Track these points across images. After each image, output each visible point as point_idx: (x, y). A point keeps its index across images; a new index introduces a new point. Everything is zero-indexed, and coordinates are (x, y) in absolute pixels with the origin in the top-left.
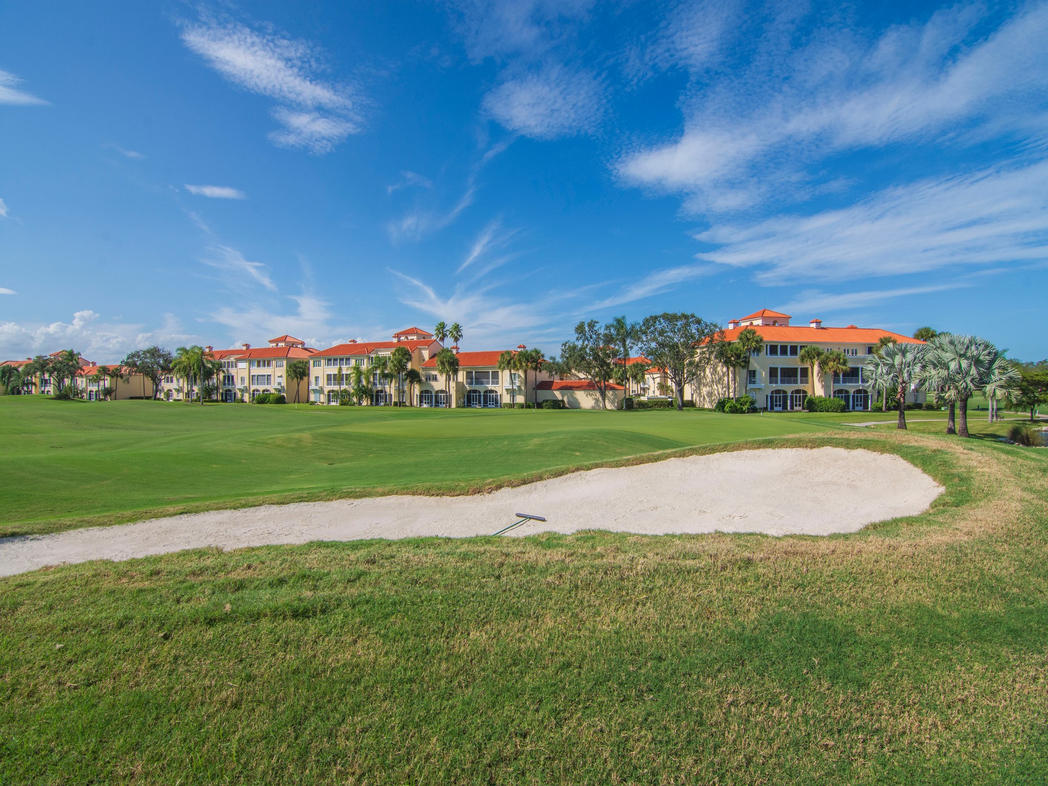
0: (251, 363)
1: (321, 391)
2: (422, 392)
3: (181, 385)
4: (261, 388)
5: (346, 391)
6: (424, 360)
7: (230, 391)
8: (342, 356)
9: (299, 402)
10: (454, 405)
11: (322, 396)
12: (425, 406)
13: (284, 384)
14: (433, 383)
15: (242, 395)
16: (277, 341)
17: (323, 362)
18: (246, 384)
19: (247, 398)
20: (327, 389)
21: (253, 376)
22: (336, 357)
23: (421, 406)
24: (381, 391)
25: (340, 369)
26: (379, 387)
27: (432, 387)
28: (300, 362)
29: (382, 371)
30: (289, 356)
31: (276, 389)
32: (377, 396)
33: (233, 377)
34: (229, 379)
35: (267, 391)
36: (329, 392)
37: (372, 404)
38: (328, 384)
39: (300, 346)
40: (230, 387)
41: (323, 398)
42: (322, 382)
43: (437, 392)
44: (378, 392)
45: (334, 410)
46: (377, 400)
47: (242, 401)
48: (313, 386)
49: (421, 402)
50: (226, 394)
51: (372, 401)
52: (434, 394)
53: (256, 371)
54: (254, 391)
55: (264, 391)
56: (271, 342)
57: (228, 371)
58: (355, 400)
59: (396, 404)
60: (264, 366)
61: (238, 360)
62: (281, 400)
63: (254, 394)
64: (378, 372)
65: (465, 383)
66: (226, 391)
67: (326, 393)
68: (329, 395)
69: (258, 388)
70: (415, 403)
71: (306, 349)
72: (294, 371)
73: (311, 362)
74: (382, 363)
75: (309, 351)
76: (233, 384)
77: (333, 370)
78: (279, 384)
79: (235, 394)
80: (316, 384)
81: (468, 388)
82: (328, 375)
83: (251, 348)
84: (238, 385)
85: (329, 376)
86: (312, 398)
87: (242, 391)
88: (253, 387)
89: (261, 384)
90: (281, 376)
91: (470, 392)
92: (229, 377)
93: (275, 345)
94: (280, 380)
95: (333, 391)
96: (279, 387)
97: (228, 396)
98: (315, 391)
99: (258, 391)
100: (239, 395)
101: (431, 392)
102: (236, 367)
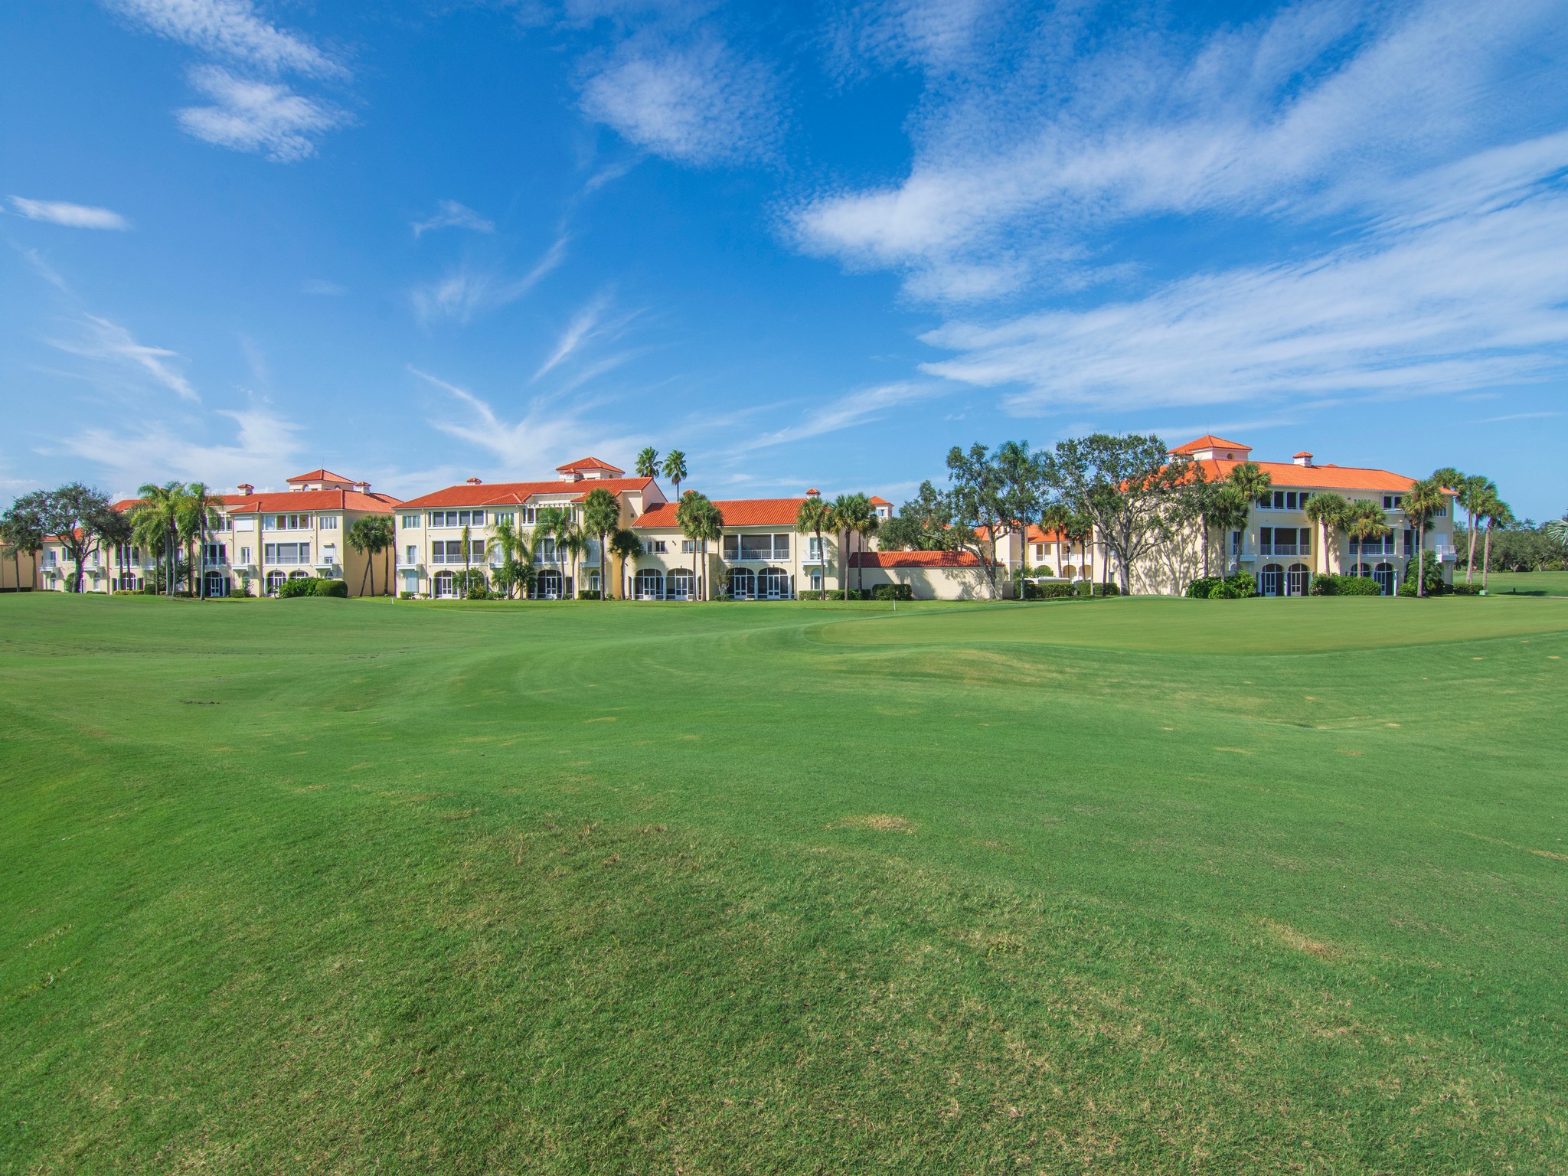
0: (263, 521)
1: (421, 573)
2: (639, 573)
3: (103, 563)
4: (287, 568)
5: (475, 573)
6: (633, 515)
7: (216, 574)
8: (465, 508)
9: (373, 595)
10: (708, 599)
11: (423, 583)
12: (646, 598)
13: (338, 557)
14: (662, 556)
15: (247, 583)
16: (305, 480)
17: (423, 518)
18: (254, 560)
19: (255, 587)
20: (433, 569)
21: (268, 545)
22: (451, 508)
23: (637, 598)
24: (551, 572)
25: (467, 532)
26: (546, 565)
27: (662, 563)
28: (375, 519)
29: (560, 536)
30: (347, 507)
31: (320, 570)
32: (541, 582)
33: (223, 548)
34: (216, 552)
35: (301, 573)
36: (438, 574)
37: (529, 597)
38: (435, 560)
39: (361, 489)
40: (217, 568)
41: (424, 586)
42: (423, 556)
43: (671, 572)
44: (542, 573)
45: (448, 605)
46: (541, 590)
47: (247, 594)
48: (403, 564)
49: (638, 591)
50: (207, 582)
51: (530, 591)
52: (664, 576)
53: (275, 535)
54: (270, 574)
55: (293, 574)
56: (292, 481)
57: (211, 536)
58: (496, 589)
59: (585, 596)
60: (294, 525)
61: (235, 515)
62: (339, 591)
63: (270, 581)
64: (553, 536)
65: (722, 555)
66: (208, 574)
67: (432, 576)
68: (437, 581)
69: (281, 569)
70: (627, 594)
71: (372, 495)
72: (366, 536)
73: (399, 519)
74: (558, 519)
75: (379, 499)
76: (224, 560)
77: (452, 533)
78: (328, 560)
79: (228, 580)
80: (410, 560)
81: (728, 564)
82: (435, 543)
83: (255, 492)
84: (235, 562)
85: (437, 546)
86: (402, 586)
87: (244, 574)
88: (268, 568)
89: (288, 560)
90: (333, 546)
91: (731, 571)
92: (213, 548)
93: (300, 487)
94: (330, 553)
95: (447, 573)
96: (329, 566)
97: (214, 585)
98: (408, 573)
99: (279, 573)
100: (238, 583)
101: (659, 573)
102: (229, 528)
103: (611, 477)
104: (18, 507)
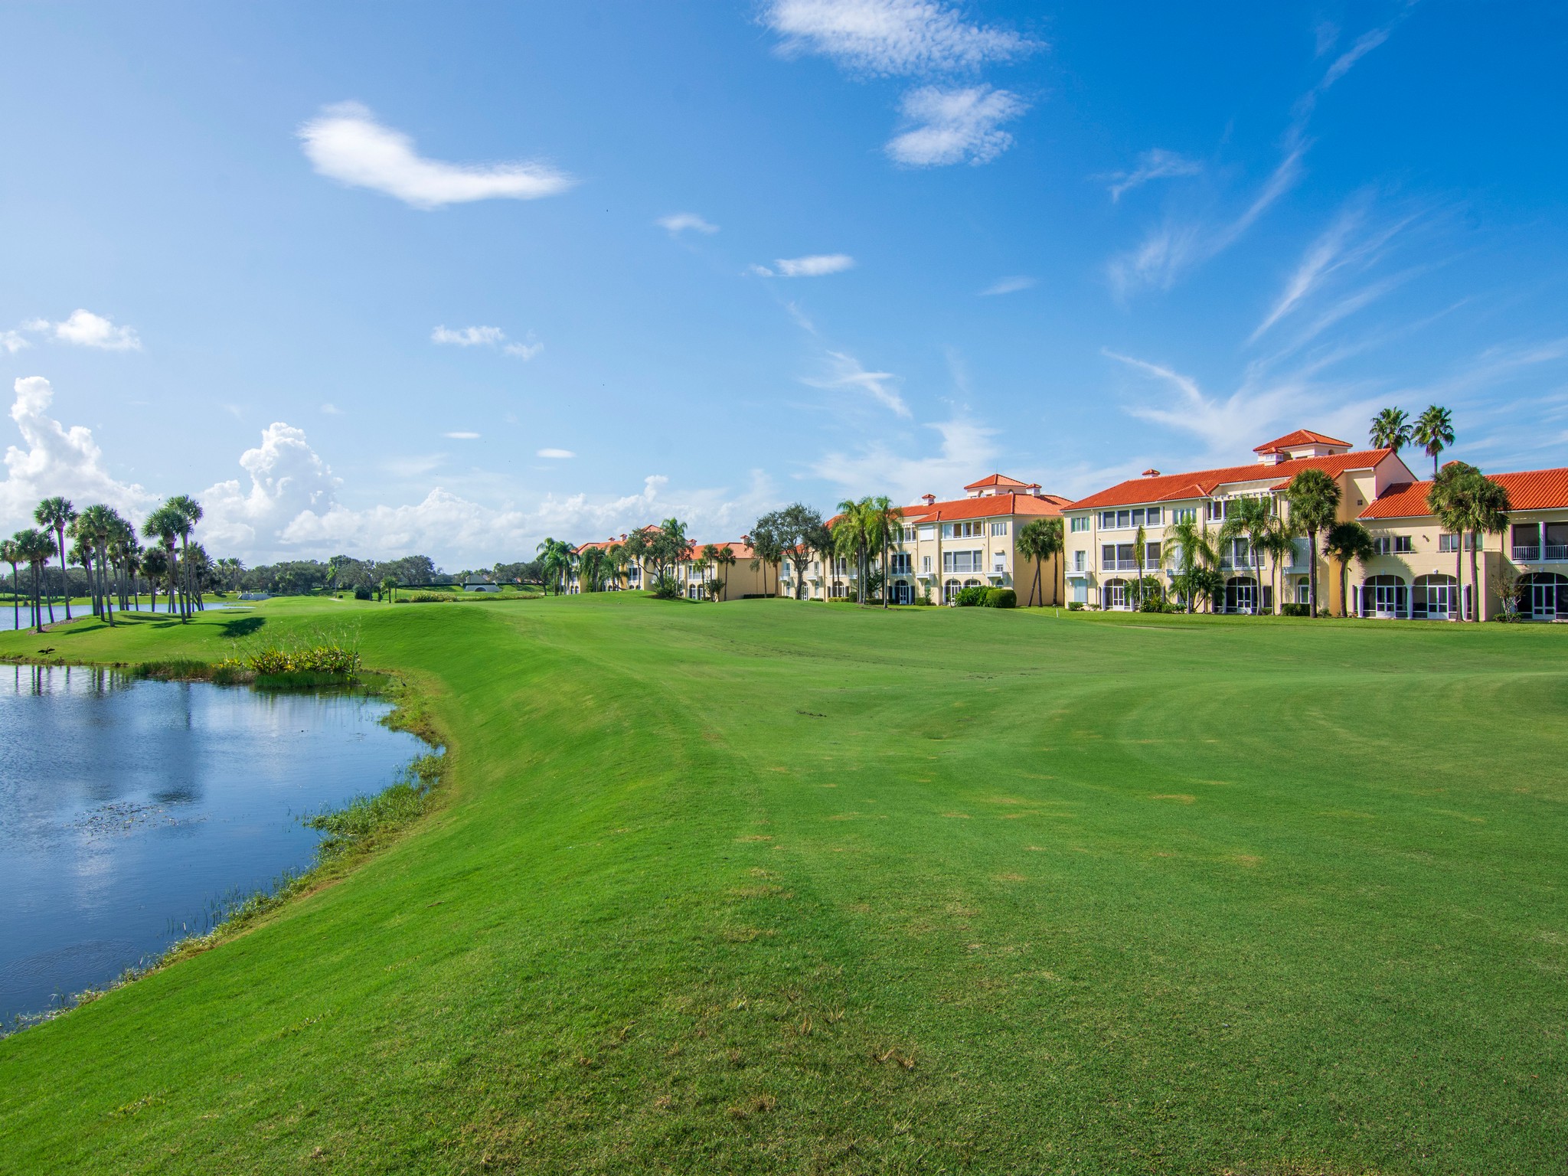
0: (942, 530)
1: (1090, 581)
2: (1369, 581)
3: (821, 574)
4: (962, 577)
5: (1150, 581)
6: (1360, 503)
7: (904, 582)
8: (1138, 505)
9: (1041, 605)
10: (1482, 618)
11: (1092, 592)
12: (1380, 615)
13: (1009, 567)
14: (1405, 558)
15: (928, 591)
16: (980, 486)
17: (1093, 520)
18: (934, 570)
19: (935, 596)
20: (1103, 576)
21: (946, 554)
22: (1123, 507)
23: (1365, 615)
24: (1244, 580)
25: (1140, 533)
26: (1238, 571)
27: (1406, 567)
28: (1045, 523)
29: (1255, 535)
30: (1016, 512)
31: (991, 579)
32: (1231, 592)
33: (909, 557)
34: (903, 561)
35: (974, 582)
36: (1108, 583)
37: (1216, 610)
38: (1105, 567)
39: (1031, 492)
40: (905, 576)
41: (1093, 596)
42: (1092, 562)
43: (1421, 580)
44: (1232, 581)
45: (1120, 619)
46: (1231, 602)
47: (928, 602)
48: (1071, 571)
49: (1367, 605)
50: (897, 589)
51: (1217, 603)
52: (1409, 585)
53: (953, 544)
54: (948, 583)
55: (967, 583)
56: (968, 488)
57: (900, 546)
58: (1174, 600)
59: (1289, 610)
60: (968, 533)
61: (919, 524)
62: (1007, 601)
63: (947, 590)
64: (1245, 534)
65: (1508, 554)
66: (897, 583)
67: (1102, 585)
68: (1108, 591)
69: (957, 578)
70: (1350, 609)
71: (1042, 498)
72: (1034, 541)
73: (1067, 521)
74: (1254, 513)
75: (1049, 501)
76: (910, 570)
77: (1123, 535)
78: (999, 568)
79: (913, 588)
80: (1078, 568)
81: (1520, 567)
82: (1105, 547)
83: (936, 501)
84: (919, 571)
85: (1108, 551)
86: (1071, 595)
87: (926, 582)
88: (947, 576)
89: (966, 568)
90: (1003, 553)
91: (1527, 577)
92: (902, 557)
93: (976, 493)
94: (1000, 560)
95: (1118, 582)
96: (1000, 574)
97: (901, 594)
98: (1077, 581)
99: (955, 582)
100: (921, 592)
101: (1400, 581)
102: (914, 538)
103: (1330, 452)
104: (759, 527)
